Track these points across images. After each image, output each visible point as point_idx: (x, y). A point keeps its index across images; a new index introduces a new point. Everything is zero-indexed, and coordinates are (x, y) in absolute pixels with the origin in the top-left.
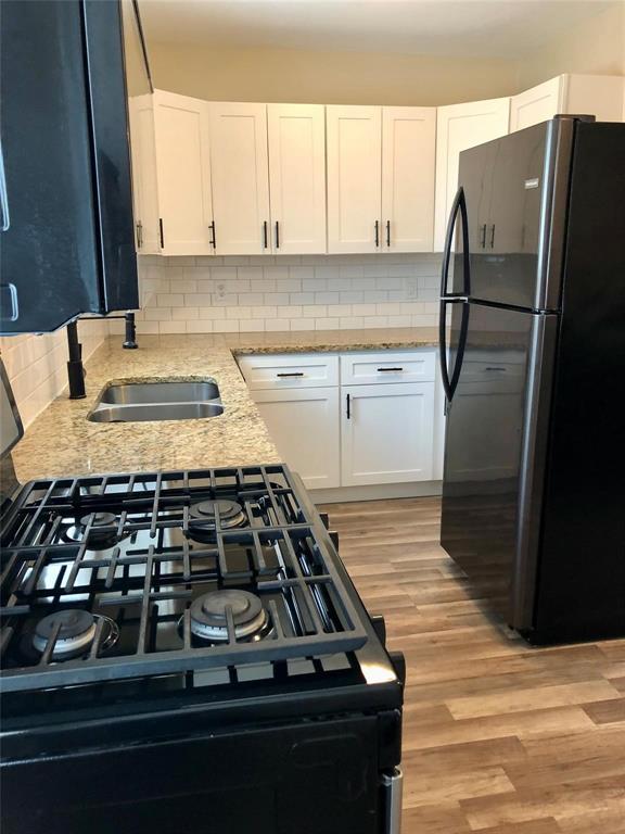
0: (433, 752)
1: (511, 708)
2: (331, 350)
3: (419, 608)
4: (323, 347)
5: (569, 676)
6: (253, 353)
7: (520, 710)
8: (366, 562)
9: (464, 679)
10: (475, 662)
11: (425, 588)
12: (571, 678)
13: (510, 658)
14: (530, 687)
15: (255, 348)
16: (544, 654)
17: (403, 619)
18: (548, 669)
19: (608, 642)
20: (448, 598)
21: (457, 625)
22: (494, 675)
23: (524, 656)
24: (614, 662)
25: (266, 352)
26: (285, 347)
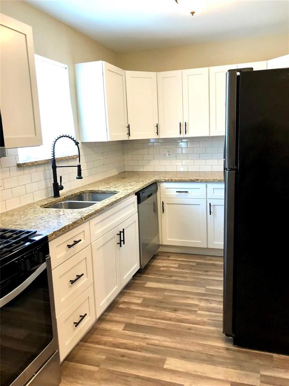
0: (139, 378)
1: (195, 371)
2: (202, 181)
3: (199, 312)
4: (198, 180)
5: (240, 366)
6: (166, 181)
7: (199, 374)
8: (195, 285)
9: (187, 350)
10: (199, 344)
11: (211, 303)
12: (241, 368)
13: (219, 348)
14: (214, 365)
15: (167, 179)
16: (239, 351)
17: (186, 315)
18: (232, 359)
19: (281, 355)
20: (217, 311)
21: (209, 324)
22: (202, 353)
23: (227, 349)
24: (274, 367)
25: (172, 181)
26: (180, 179)
